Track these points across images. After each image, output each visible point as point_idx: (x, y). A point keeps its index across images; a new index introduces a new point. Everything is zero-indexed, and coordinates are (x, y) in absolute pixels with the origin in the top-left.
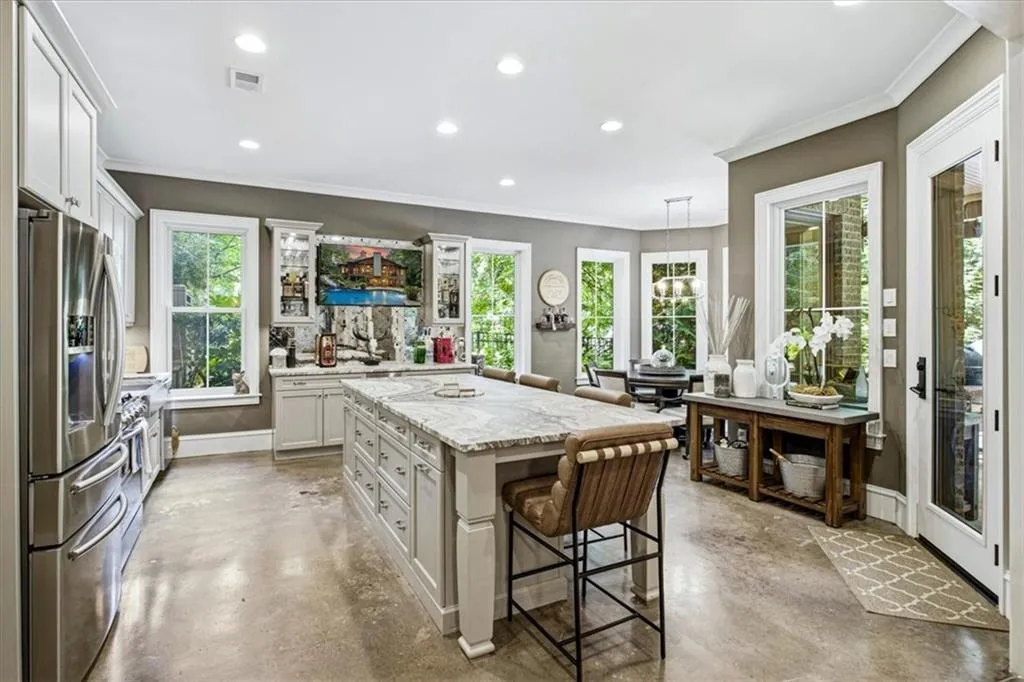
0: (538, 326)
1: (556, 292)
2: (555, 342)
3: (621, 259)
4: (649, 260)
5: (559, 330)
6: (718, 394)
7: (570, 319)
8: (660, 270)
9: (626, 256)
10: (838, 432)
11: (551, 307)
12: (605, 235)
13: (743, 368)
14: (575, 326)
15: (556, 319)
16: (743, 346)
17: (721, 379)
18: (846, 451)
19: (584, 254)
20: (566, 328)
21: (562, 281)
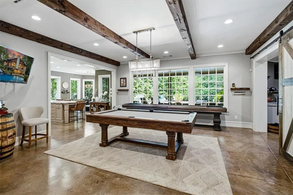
0: (62, 92)
1: (66, 86)
2: (66, 95)
3: (79, 80)
4: (84, 80)
5: (66, 93)
6: (93, 101)
7: (69, 91)
8: (86, 83)
9: (80, 80)
10: (105, 104)
11: (65, 89)
12: (75, 76)
13: (97, 98)
14: (69, 92)
15: (66, 91)
16: (97, 95)
17: (94, 99)
18: (107, 107)
19: (71, 79)
20: (68, 93)
21: (67, 84)
